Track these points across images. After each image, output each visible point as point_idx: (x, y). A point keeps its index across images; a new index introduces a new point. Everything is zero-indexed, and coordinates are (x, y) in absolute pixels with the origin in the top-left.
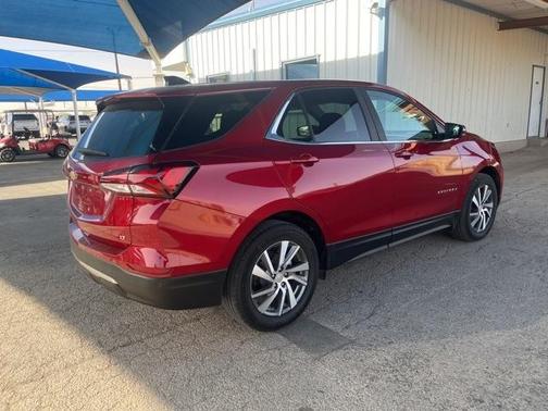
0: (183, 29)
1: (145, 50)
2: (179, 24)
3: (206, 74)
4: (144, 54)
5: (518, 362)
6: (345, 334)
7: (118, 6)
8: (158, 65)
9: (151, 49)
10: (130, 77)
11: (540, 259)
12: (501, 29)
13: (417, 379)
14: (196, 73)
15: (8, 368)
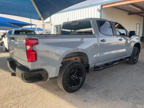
0: (50, 13)
1: (40, 18)
2: (49, 12)
3: (55, 24)
4: (40, 19)
5: (132, 92)
6: (93, 86)
7: (34, 8)
8: (43, 22)
9: (42, 18)
10: (36, 25)
11: (137, 70)
12: (129, 15)
13: (109, 95)
14: (53, 24)
15: (17, 93)
